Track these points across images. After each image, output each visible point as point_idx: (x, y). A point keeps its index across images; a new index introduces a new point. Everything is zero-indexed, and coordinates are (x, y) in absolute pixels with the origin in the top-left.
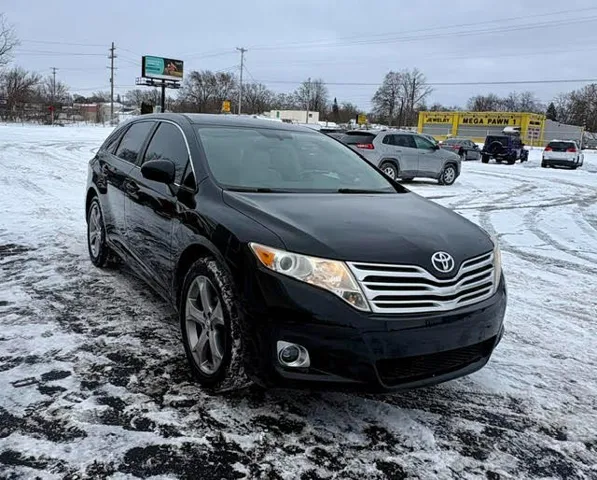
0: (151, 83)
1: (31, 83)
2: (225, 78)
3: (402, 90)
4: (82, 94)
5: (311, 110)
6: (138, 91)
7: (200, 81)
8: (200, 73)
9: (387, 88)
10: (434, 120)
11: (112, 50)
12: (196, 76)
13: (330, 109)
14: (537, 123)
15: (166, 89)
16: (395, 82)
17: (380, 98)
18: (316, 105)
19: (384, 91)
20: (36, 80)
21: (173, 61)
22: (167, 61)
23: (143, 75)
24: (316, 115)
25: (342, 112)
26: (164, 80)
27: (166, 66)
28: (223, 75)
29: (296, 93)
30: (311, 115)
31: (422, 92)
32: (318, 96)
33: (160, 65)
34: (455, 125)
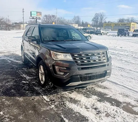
0: (33, 18)
1: (2, 19)
2: (53, 16)
3: (99, 18)
4: (16, 22)
5: (76, 24)
6: (31, 20)
7: (47, 17)
8: (47, 15)
9: (95, 17)
10: (107, 25)
11: (23, 10)
12: (46, 16)
13: (81, 23)
14: (134, 25)
15: (37, 20)
16: (97, 15)
17: (94, 20)
18: (77, 22)
19: (95, 18)
20: (3, 19)
21: (39, 12)
22: (37, 12)
23: (31, 16)
24: (77, 25)
25: (85, 24)
26: (36, 17)
27: (37, 14)
28: (53, 15)
29: (72, 19)
30: (76, 25)
31: (105, 18)
32: (78, 20)
33: (35, 13)
34: (113, 26)
